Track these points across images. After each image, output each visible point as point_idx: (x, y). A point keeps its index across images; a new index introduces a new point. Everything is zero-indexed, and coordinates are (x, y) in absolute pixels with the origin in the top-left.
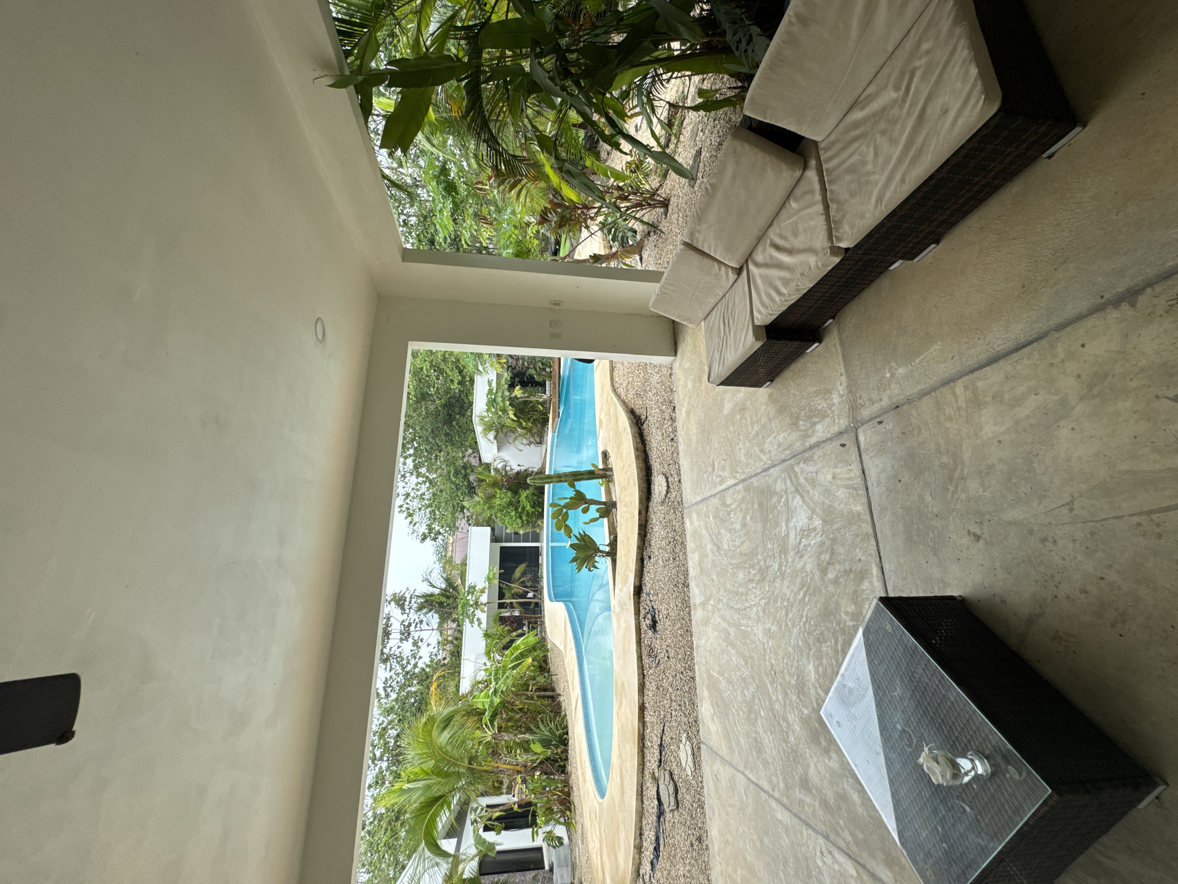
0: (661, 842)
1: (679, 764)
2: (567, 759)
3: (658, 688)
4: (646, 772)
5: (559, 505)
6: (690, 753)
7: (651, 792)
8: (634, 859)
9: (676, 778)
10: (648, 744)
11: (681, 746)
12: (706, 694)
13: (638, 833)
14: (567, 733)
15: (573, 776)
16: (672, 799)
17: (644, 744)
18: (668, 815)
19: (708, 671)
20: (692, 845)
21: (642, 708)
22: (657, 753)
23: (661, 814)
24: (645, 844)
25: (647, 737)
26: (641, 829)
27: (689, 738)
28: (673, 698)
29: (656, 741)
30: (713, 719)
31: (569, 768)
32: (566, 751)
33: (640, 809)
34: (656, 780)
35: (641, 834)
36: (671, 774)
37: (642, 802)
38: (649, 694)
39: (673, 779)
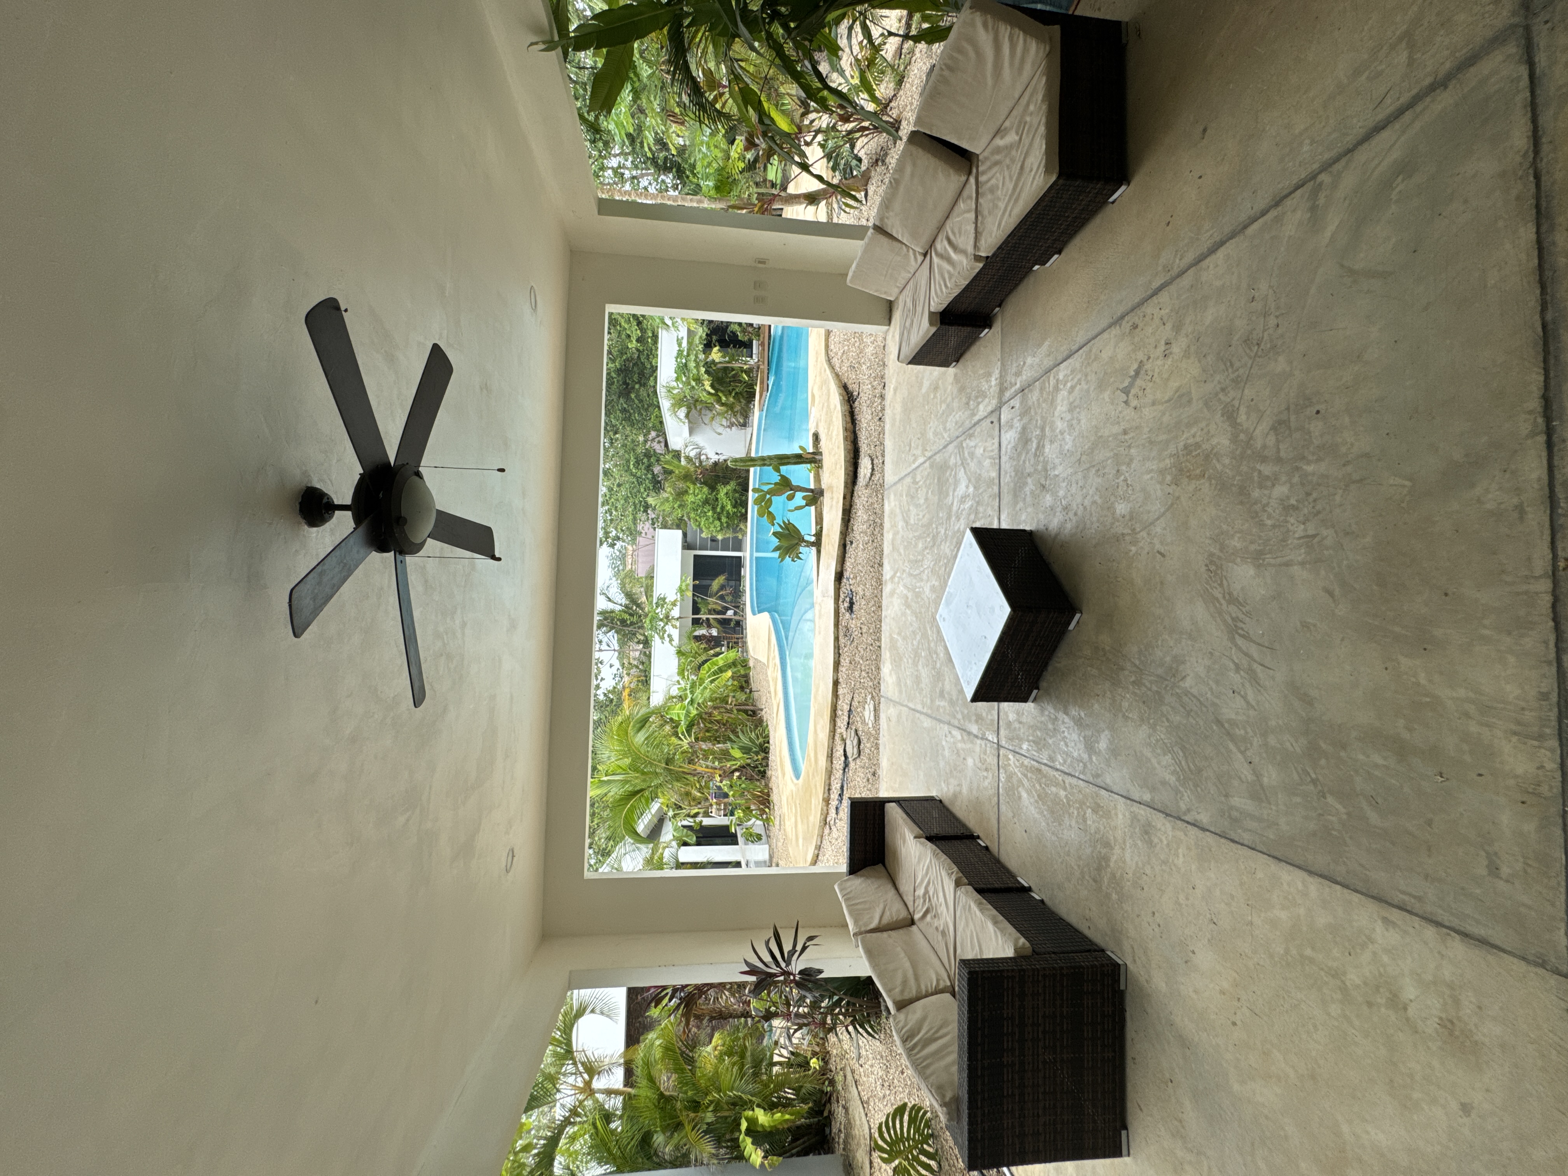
0: (845, 788)
1: (864, 722)
2: (767, 765)
3: (851, 663)
4: (837, 737)
5: (762, 491)
6: (872, 709)
7: (839, 752)
8: (822, 809)
9: (860, 733)
10: (839, 713)
11: (866, 706)
12: (888, 654)
13: (827, 788)
14: (768, 742)
15: (773, 778)
16: (856, 750)
17: (836, 715)
18: (852, 765)
19: (891, 635)
20: (868, 780)
21: (836, 683)
22: (846, 719)
23: (846, 765)
24: (832, 796)
25: (839, 707)
26: (830, 785)
27: (873, 697)
28: (863, 668)
29: (846, 708)
30: (891, 674)
31: (769, 773)
32: (766, 758)
33: (829, 769)
34: (844, 740)
35: (829, 790)
36: (856, 731)
37: (832, 763)
38: (843, 669)
39: (857, 735)
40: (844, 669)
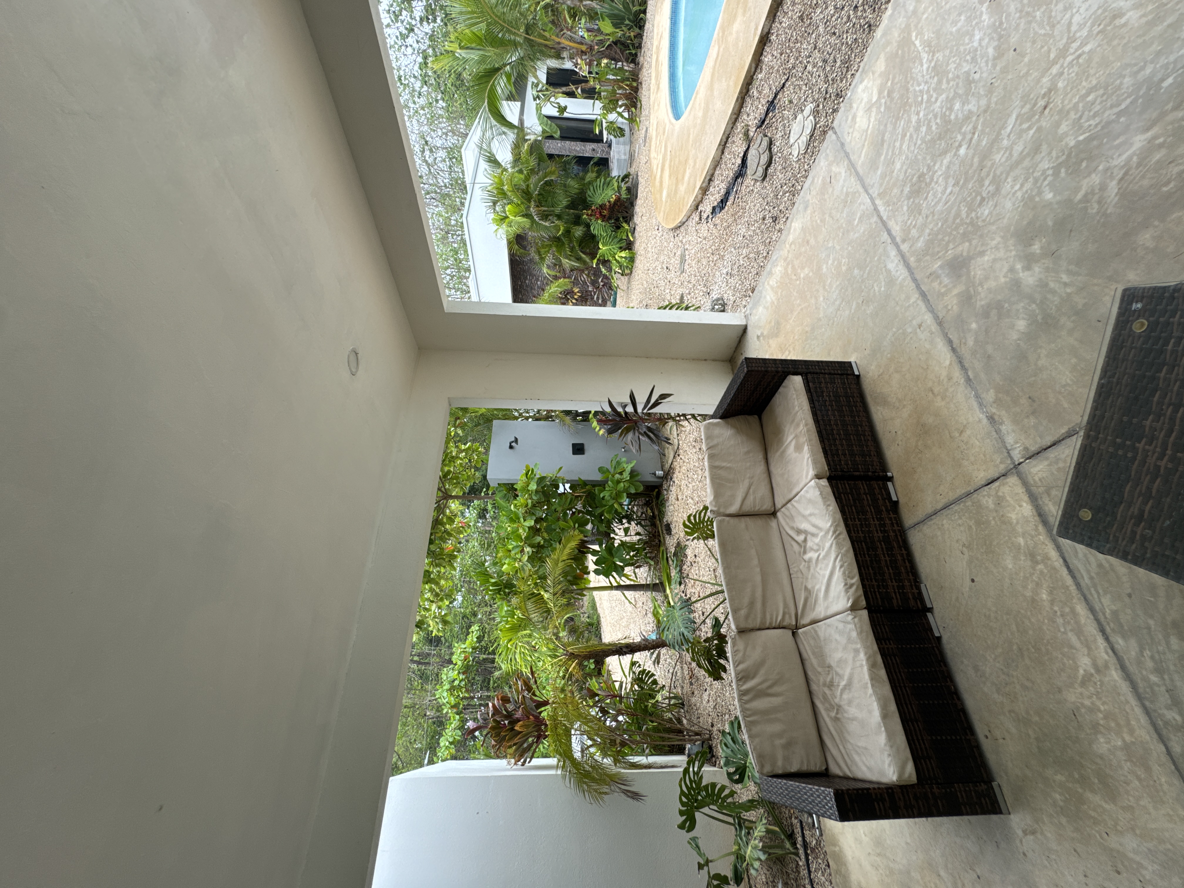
0: (731, 198)
1: (786, 136)
2: (640, 47)
4: (740, 126)
6: (808, 131)
7: (737, 147)
9: (775, 149)
10: (754, 92)
11: (800, 117)
12: (881, 65)
13: (708, 178)
14: (644, 12)
15: (644, 70)
16: (761, 170)
17: (748, 91)
18: (748, 181)
19: (907, 30)
20: (764, 219)
21: (764, 40)
22: (762, 109)
23: (741, 173)
24: (711, 189)
25: (756, 83)
26: (712, 175)
27: (816, 112)
28: (820, 45)
29: (767, 94)
30: (869, 110)
31: (641, 59)
32: (640, 36)
33: (718, 159)
34: (749, 140)
35: (710, 180)
36: (771, 143)
37: (723, 153)
38: (784, 21)
39: (770, 149)
40: (786, 22)
